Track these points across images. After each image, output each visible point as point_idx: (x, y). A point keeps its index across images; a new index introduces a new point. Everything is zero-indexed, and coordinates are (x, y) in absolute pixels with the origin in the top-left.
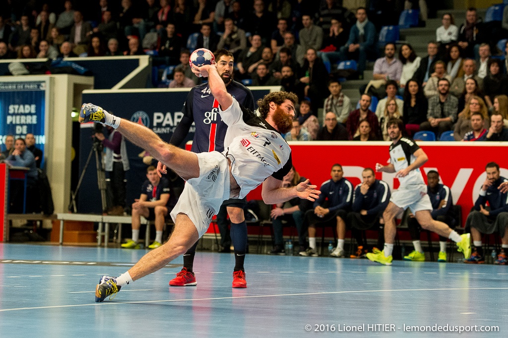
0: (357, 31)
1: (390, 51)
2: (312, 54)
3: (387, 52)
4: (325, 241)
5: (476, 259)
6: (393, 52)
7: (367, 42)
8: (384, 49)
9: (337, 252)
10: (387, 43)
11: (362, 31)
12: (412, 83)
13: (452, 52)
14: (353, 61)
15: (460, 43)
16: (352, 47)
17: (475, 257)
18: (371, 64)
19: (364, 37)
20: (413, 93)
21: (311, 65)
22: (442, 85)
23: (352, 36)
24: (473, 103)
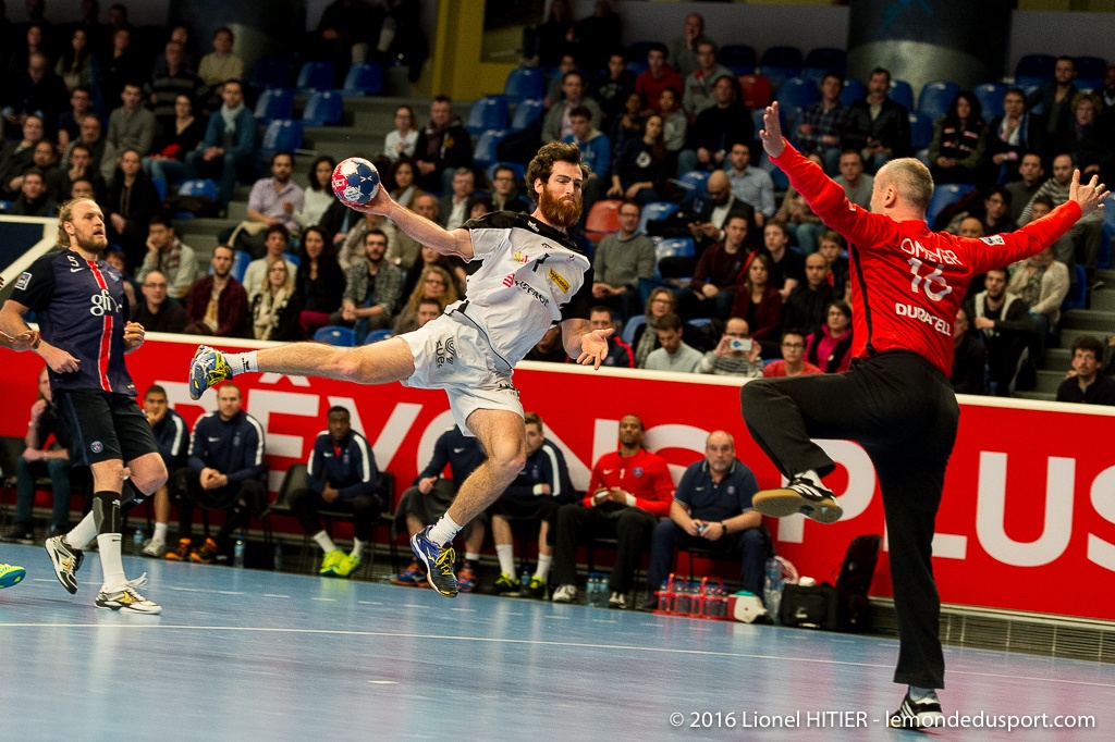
0: (221, 124)
1: (282, 168)
2: (134, 162)
3: (277, 169)
4: (129, 525)
5: (414, 577)
6: (288, 170)
7: (239, 148)
8: (272, 163)
9: (153, 547)
10: (279, 152)
11: (230, 126)
12: (312, 235)
13: (400, 173)
14: (209, 181)
15: (420, 164)
16: (210, 153)
17: (413, 574)
18: (244, 189)
19: (235, 137)
20: (312, 255)
21: (128, 183)
22: (372, 243)
23: (210, 133)
24: (432, 281)
